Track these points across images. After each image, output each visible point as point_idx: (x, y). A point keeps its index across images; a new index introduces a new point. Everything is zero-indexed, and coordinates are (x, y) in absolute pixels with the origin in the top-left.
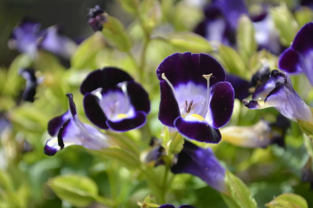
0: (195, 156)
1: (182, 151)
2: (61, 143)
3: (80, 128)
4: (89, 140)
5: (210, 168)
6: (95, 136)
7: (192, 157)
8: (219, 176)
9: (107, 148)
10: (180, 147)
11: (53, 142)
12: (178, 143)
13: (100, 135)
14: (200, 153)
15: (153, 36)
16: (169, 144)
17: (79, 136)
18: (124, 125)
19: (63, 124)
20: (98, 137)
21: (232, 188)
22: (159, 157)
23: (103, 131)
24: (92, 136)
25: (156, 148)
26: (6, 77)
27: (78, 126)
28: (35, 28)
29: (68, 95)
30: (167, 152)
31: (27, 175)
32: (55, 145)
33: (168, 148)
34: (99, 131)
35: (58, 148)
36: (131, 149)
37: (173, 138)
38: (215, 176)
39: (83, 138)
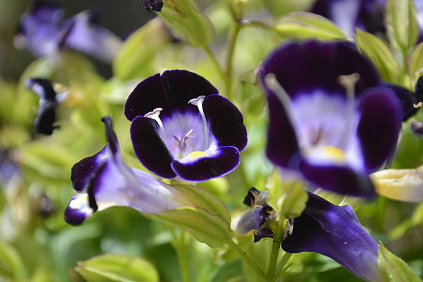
0: (326, 221)
1: (303, 213)
2: (93, 204)
3: (126, 177)
4: (141, 196)
5: (352, 241)
6: (153, 190)
7: (320, 222)
8: (367, 254)
9: (174, 210)
10: (300, 207)
11: (80, 202)
12: (296, 199)
13: (159, 188)
14: (333, 216)
15: (245, 21)
16: (280, 201)
17: (124, 190)
18: (202, 170)
19: (96, 170)
20: (157, 192)
21: (391, 276)
22: (262, 224)
23: (166, 181)
24: (146, 190)
25: (257, 207)
26: (15, 97)
27: (122, 173)
28: (56, 16)
29: (103, 120)
30: (277, 215)
31: (47, 250)
32: (83, 207)
33: (280, 209)
34: (159, 180)
35: (88, 211)
36: (213, 209)
37: (289, 190)
38: (361, 255)
39: (131, 194)
